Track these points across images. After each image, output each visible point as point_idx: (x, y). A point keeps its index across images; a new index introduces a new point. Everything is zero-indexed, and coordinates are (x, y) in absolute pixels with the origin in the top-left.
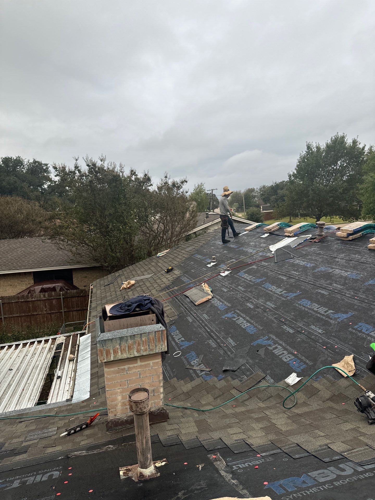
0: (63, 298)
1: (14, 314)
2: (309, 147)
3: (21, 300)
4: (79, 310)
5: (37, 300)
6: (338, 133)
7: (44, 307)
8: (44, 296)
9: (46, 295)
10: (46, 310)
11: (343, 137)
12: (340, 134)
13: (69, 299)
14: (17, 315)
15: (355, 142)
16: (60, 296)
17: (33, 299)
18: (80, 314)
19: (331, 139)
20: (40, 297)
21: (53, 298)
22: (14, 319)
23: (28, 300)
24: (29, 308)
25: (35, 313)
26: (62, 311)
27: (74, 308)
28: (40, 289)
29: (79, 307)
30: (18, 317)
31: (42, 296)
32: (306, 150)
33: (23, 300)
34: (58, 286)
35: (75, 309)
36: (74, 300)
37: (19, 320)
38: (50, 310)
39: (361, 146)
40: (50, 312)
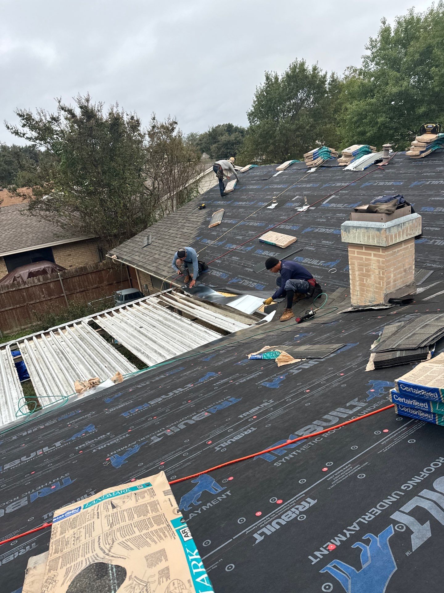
0: (62, 279)
1: (6, 307)
2: (267, 78)
3: (12, 290)
4: (83, 291)
5: (31, 287)
6: (297, 59)
7: (41, 294)
8: (39, 280)
9: (41, 279)
10: (44, 296)
11: (302, 64)
12: (300, 60)
13: (68, 280)
14: (10, 308)
15: (315, 69)
16: (59, 278)
17: (27, 286)
18: (85, 296)
19: (290, 66)
20: (34, 282)
21: (49, 281)
22: (7, 313)
23: (21, 288)
24: (23, 297)
25: (32, 302)
26: (63, 295)
27: (77, 289)
28: (28, 273)
29: (82, 288)
30: (11, 309)
31: (36, 281)
32: (265, 82)
33: (14, 289)
34: (48, 267)
35: (78, 291)
36: (76, 279)
37: (13, 314)
38: (49, 296)
39: (322, 74)
40: (49, 298)
